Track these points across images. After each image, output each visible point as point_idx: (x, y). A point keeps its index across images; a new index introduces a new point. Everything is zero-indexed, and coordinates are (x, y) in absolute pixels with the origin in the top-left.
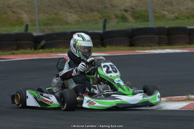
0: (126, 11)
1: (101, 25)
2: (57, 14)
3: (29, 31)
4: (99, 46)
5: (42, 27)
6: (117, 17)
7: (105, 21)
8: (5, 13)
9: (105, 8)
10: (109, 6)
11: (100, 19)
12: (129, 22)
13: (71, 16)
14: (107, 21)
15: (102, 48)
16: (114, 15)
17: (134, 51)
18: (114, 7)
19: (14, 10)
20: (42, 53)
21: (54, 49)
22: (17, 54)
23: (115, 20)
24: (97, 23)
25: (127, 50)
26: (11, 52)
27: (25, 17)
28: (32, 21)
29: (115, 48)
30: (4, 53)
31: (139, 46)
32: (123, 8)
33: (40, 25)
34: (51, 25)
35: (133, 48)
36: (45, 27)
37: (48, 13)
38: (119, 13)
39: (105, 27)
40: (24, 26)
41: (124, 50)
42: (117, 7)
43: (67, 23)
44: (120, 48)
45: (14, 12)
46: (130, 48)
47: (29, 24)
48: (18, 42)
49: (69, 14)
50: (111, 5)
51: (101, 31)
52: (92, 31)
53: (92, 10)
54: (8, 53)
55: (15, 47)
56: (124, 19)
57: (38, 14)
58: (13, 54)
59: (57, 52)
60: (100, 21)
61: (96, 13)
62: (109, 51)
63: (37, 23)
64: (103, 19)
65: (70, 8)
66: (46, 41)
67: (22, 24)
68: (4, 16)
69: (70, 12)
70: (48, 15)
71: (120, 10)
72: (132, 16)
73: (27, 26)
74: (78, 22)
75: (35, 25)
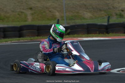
0: (122, 11)
1: (106, 20)
2: (78, 13)
4: (105, 33)
5: (68, 21)
6: (117, 15)
7: (109, 17)
8: (45, 12)
9: (109, 9)
10: (111, 7)
11: (106, 16)
14: (110, 17)
15: (107, 35)
16: (115, 13)
18: (114, 8)
19: (50, 10)
20: (68, 37)
21: (75, 35)
23: (115, 16)
24: (104, 18)
25: (123, 36)
27: (57, 14)
28: (62, 17)
29: (115, 34)
32: (120, 9)
34: (74, 20)
36: (70, 21)
37: (72, 12)
38: (118, 12)
39: (108, 21)
40: (57, 20)
41: (120, 36)
42: (116, 8)
43: (84, 19)
44: (118, 34)
45: (50, 11)
47: (60, 19)
49: (86, 13)
50: (113, 7)
51: (106, 24)
52: (101, 24)
53: (100, 10)
56: (121, 16)
57: (66, 12)
59: (78, 37)
60: (105, 17)
61: (103, 12)
62: (111, 36)
63: (65, 18)
64: (108, 16)
65: (86, 9)
66: (71, 30)
67: (55, 19)
68: (44, 14)
69: (86, 12)
70: (72, 13)
71: (119, 10)
74: (91, 18)
75: (64, 20)
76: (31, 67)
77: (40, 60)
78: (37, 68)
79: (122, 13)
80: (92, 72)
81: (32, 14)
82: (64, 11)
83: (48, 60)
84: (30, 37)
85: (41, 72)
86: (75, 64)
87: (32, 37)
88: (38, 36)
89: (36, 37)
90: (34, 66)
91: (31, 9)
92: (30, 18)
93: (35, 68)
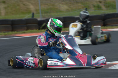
0: (100, 2)
2: (53, 5)
3: (35, 17)
5: (43, 14)
6: (94, 6)
8: (18, 5)
11: (83, 8)
12: (103, 10)
13: (63, 6)
14: (88, 9)
16: (92, 5)
17: (106, 29)
19: (24, 3)
20: (43, 32)
22: (27, 33)
23: (93, 8)
26: (23, 32)
27: (32, 8)
28: (37, 10)
30: (18, 32)
31: (109, 26)
33: (42, 13)
34: (50, 13)
35: (106, 27)
36: (45, 14)
37: (47, 5)
38: (96, 4)
43: (60, 11)
45: (24, 5)
46: (103, 27)
47: (35, 12)
48: (28, 25)
49: (62, 5)
53: (77, 2)
54: (21, 32)
55: (26, 28)
56: (99, 8)
57: (41, 5)
58: (24, 33)
61: (80, 4)
63: (40, 11)
64: (85, 8)
65: (62, 1)
67: (30, 12)
68: (18, 7)
69: (62, 4)
70: (47, 6)
71: (96, 2)
72: (104, 6)
73: (33, 14)
74: (68, 11)
75: (39, 13)
76: (26, 61)
77: (36, 55)
78: (31, 63)
79: (101, 5)
80: (85, 66)
81: (5, 8)
82: (39, 4)
83: (44, 54)
84: (4, 32)
85: (35, 67)
86: (67, 58)
87: (6, 32)
88: (12, 31)
89: (11, 33)
90: (29, 61)
91: (4, 2)
92: (3, 12)
93: (29, 63)
